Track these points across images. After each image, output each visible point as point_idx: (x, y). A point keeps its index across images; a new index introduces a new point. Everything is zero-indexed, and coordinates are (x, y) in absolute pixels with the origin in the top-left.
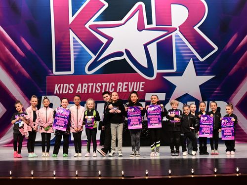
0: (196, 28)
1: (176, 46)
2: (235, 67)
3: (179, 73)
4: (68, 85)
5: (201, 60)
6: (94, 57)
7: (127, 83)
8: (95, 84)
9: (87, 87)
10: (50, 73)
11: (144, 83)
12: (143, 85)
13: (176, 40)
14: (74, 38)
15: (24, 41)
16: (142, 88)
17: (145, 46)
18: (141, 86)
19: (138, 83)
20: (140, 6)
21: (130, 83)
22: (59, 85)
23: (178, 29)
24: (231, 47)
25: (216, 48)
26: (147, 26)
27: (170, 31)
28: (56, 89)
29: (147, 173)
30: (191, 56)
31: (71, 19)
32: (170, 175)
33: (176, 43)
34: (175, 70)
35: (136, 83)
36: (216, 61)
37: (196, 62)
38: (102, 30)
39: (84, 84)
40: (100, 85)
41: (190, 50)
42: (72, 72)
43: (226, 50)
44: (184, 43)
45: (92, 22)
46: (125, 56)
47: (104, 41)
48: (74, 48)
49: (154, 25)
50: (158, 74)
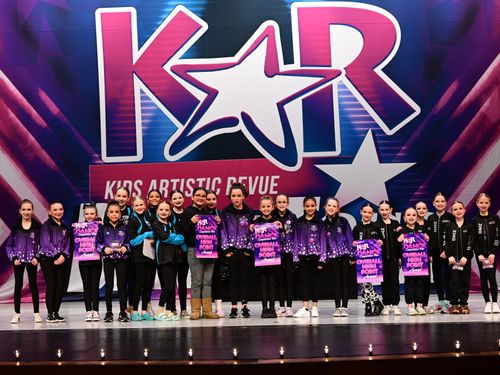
0: (378, 70)
1: (340, 106)
2: (453, 146)
3: (347, 158)
4: (130, 183)
5: (389, 132)
6: (181, 128)
7: (245, 178)
8: (183, 180)
9: (167, 186)
10: (96, 159)
11: (278, 177)
12: (276, 181)
13: (339, 93)
14: (142, 92)
15: (44, 96)
16: (275, 188)
17: (281, 105)
18: (273, 184)
19: (268, 178)
20: (270, 29)
21: (250, 178)
22: (114, 182)
23: (344, 72)
24: (445, 107)
25: (418, 110)
26: (283, 68)
27: (328, 78)
28: (109, 190)
29: (282, 352)
30: (369, 126)
31: (137, 54)
32: (327, 356)
33: (340, 100)
34: (337, 152)
35: (262, 178)
36: (417, 134)
37: (378, 136)
38: (196, 75)
39: (162, 181)
40: (193, 182)
41: (366, 112)
42: (139, 157)
43: (436, 113)
44: (355, 99)
45: (176, 60)
46: (241, 126)
47: (201, 96)
48: (143, 111)
49: (296, 66)
50: (304, 159)
